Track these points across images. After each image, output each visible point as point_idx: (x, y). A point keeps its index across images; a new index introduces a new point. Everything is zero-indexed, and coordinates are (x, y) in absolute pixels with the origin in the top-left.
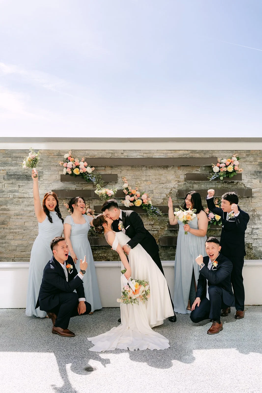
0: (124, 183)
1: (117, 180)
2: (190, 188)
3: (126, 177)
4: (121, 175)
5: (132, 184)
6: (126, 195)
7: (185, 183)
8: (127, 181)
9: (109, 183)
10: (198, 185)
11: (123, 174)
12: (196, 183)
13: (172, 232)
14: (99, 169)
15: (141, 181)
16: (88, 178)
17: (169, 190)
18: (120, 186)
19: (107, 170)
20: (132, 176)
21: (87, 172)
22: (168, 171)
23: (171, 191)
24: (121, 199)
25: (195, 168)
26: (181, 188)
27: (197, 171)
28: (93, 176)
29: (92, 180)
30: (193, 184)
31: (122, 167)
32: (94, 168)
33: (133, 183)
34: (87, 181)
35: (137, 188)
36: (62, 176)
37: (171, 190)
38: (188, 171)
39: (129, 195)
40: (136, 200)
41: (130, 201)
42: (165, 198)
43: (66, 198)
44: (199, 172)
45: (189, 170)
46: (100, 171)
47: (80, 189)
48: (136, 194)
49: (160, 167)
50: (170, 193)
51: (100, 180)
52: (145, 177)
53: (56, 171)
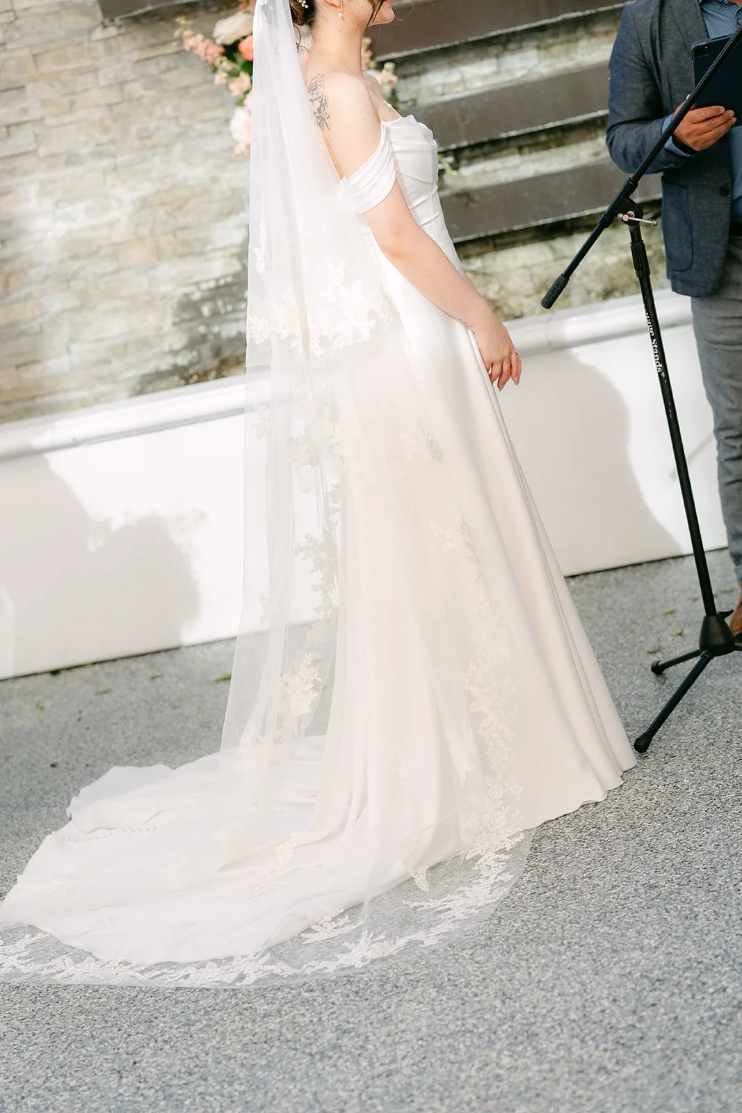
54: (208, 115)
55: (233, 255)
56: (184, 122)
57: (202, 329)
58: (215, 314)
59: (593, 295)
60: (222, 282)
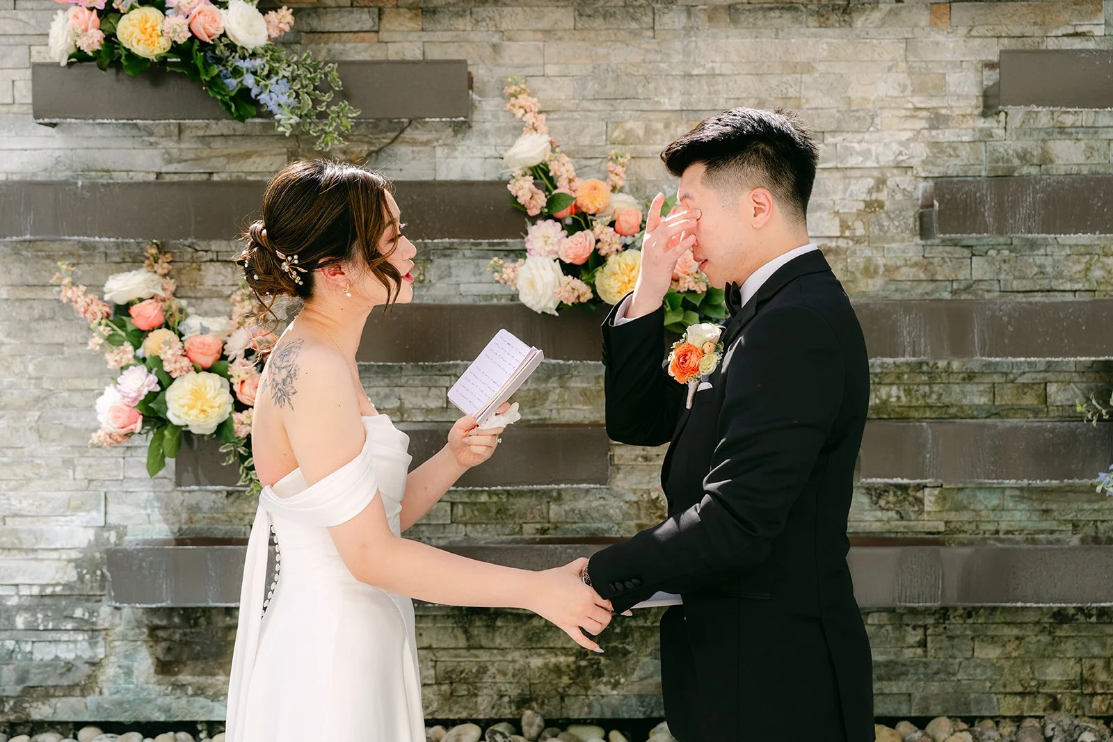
0: (518, 130)
1: (469, 108)
2: (1025, 170)
3: (537, 83)
4: (499, 72)
5: (585, 140)
6: (534, 220)
7: (981, 130)
8: (543, 116)
9: (408, 134)
10: (1082, 144)
11: (517, 60)
12: (1073, 126)
13: (882, 503)
14: (330, 23)
15: (651, 116)
16: (232, 83)
17: (860, 188)
18: (490, 152)
19: (397, 37)
20: (583, 80)
21: (224, 35)
22: (858, 36)
23: (878, 190)
24: (496, 251)
25: (1066, 16)
26: (952, 166)
27: (1076, 35)
28: (272, 72)
29: (263, 98)
30: (1044, 141)
31: (507, 10)
32: (283, 18)
33: (591, 134)
34: (229, 108)
35: (619, 169)
36: (40, 70)
37: (881, 183)
38: (1006, 41)
39: (557, 220)
40: (612, 260)
41: (562, 263)
42: (833, 244)
43: (85, 246)
44: (1090, 45)
45: (1017, 32)
46: (339, 41)
47: (192, 178)
48: (611, 211)
49: (792, 8)
50: (872, 206)
51: (327, 97)
52: (678, 85)
53: (12, 40)
54: (78, 383)
55: (70, 561)
56: (46, 385)
57: (10, 644)
58: (32, 628)
59: (506, 699)
60: (49, 591)
